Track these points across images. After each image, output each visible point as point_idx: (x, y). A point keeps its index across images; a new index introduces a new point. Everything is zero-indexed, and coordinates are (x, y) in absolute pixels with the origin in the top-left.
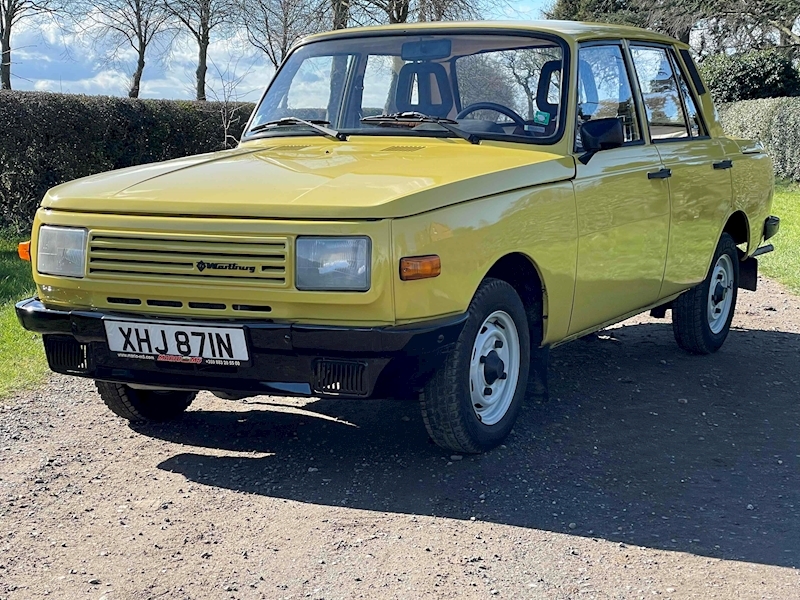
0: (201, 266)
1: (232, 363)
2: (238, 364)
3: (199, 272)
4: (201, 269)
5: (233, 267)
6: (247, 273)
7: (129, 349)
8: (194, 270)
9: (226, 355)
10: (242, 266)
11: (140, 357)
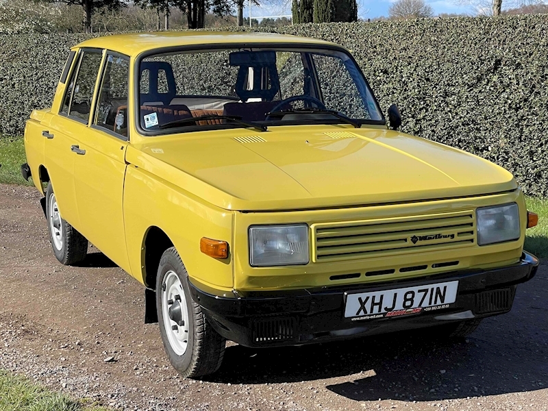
0: (414, 239)
1: (443, 307)
2: (447, 306)
3: (413, 244)
4: (414, 242)
5: (439, 236)
6: (449, 239)
7: (362, 313)
8: (409, 243)
9: (439, 302)
10: (445, 235)
11: (372, 317)
